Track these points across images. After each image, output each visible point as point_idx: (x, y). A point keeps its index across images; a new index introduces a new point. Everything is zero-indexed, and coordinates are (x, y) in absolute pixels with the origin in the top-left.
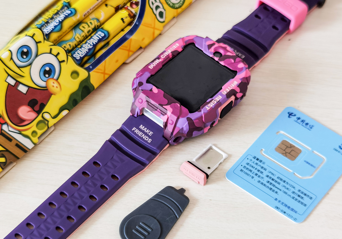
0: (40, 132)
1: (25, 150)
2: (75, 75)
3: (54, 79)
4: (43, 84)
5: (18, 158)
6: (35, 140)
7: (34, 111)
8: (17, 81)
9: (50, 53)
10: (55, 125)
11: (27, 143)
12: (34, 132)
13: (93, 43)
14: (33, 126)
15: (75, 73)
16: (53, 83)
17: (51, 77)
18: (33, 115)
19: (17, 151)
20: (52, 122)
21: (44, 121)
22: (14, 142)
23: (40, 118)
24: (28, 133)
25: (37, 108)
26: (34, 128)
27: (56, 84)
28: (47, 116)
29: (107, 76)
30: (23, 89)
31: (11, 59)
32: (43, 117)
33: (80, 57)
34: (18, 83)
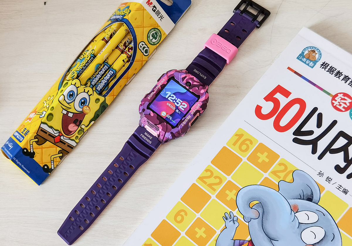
0: (79, 136)
1: (72, 147)
2: (98, 101)
3: (87, 106)
4: (81, 110)
5: (69, 152)
6: (77, 141)
7: (76, 125)
8: (67, 111)
9: (84, 92)
10: (87, 130)
11: (73, 144)
12: (77, 137)
13: (107, 79)
14: (76, 134)
15: (97, 100)
16: (86, 108)
17: (85, 105)
18: (76, 127)
19: (68, 149)
20: (86, 129)
21: (82, 130)
22: (67, 144)
23: (79, 128)
24: (74, 138)
25: (78, 123)
26: (77, 135)
27: (88, 108)
28: (83, 127)
29: (115, 97)
30: (70, 115)
31: (65, 99)
32: (81, 128)
33: (100, 89)
34: (68, 112)
